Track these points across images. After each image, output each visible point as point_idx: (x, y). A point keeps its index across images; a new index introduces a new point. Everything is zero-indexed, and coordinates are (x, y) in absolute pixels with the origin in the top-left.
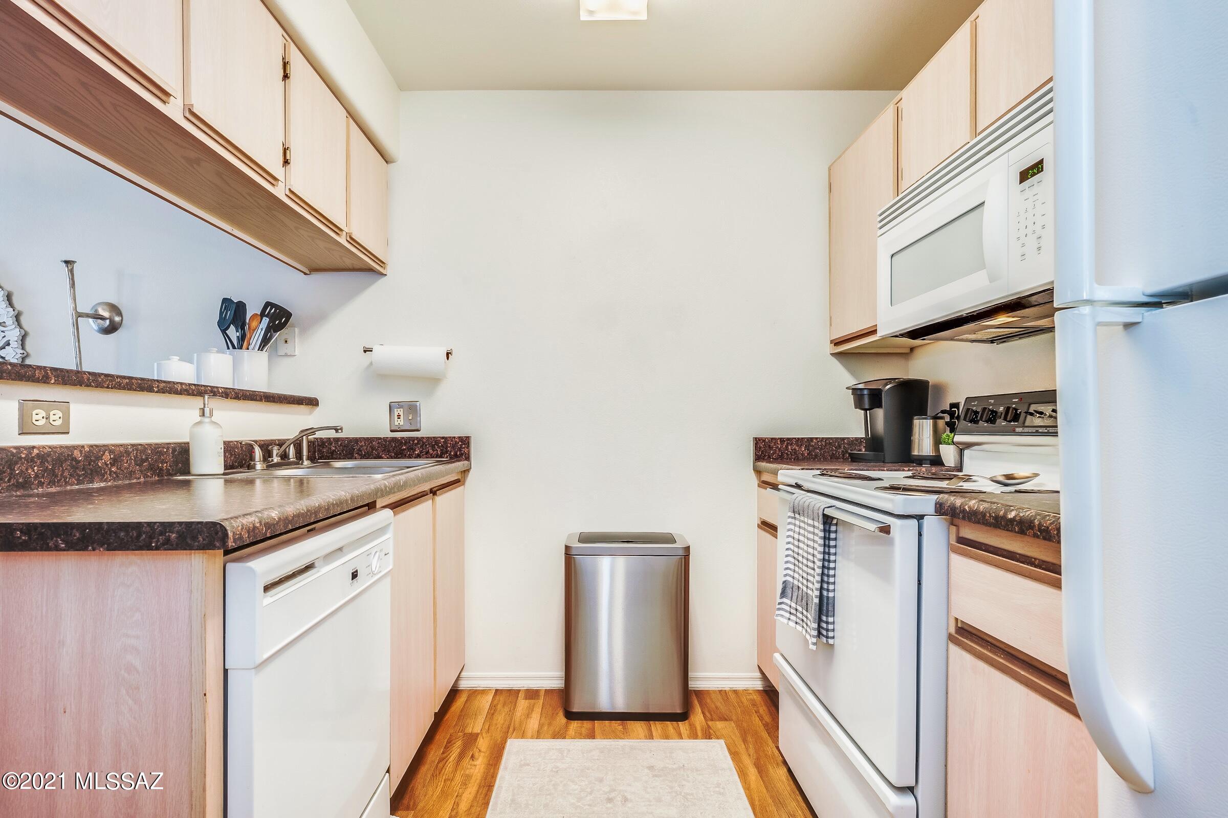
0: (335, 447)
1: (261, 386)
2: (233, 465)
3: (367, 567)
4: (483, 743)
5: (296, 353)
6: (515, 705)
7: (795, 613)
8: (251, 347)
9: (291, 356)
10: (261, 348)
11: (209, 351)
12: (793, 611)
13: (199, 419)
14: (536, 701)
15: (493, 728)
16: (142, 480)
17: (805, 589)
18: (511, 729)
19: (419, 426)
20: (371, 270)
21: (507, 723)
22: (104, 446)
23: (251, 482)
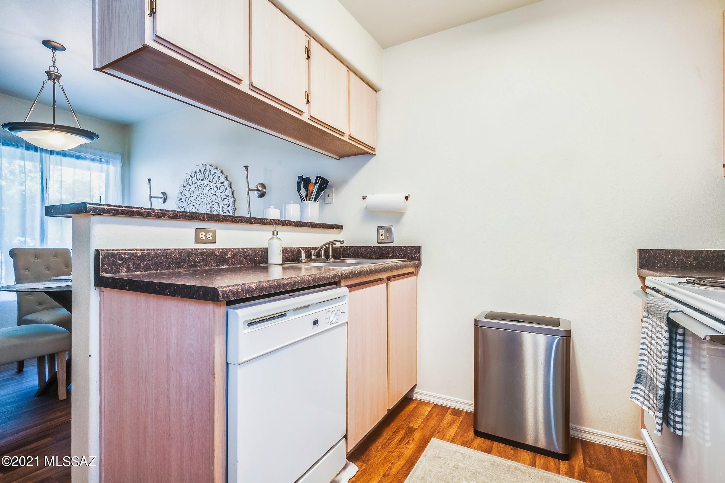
0: (350, 252)
1: (315, 220)
2: (293, 259)
3: (326, 319)
4: (417, 436)
5: (333, 202)
6: (444, 416)
7: (648, 399)
8: (311, 200)
9: (331, 203)
10: (315, 199)
11: (290, 203)
12: (647, 397)
13: (272, 236)
14: (458, 418)
15: (426, 428)
16: (246, 265)
17: (655, 380)
18: (437, 431)
19: (392, 240)
20: (367, 153)
21: (435, 427)
22: (229, 249)
23: (299, 269)
